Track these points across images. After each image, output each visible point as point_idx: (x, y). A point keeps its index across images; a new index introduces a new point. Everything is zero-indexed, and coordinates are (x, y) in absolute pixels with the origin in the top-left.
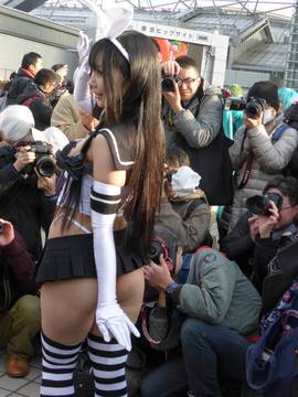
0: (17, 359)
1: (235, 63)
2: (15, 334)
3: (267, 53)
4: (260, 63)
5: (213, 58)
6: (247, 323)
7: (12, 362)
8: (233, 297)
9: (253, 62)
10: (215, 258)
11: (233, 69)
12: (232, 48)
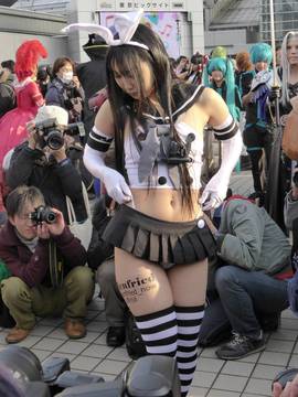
0: (74, 323)
1: (212, 24)
2: (71, 302)
3: (240, 10)
4: (235, 20)
5: (190, 23)
6: (274, 264)
7: (70, 326)
8: (264, 240)
9: (229, 21)
10: (246, 208)
11: (211, 30)
12: (207, 11)
